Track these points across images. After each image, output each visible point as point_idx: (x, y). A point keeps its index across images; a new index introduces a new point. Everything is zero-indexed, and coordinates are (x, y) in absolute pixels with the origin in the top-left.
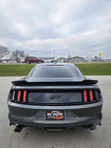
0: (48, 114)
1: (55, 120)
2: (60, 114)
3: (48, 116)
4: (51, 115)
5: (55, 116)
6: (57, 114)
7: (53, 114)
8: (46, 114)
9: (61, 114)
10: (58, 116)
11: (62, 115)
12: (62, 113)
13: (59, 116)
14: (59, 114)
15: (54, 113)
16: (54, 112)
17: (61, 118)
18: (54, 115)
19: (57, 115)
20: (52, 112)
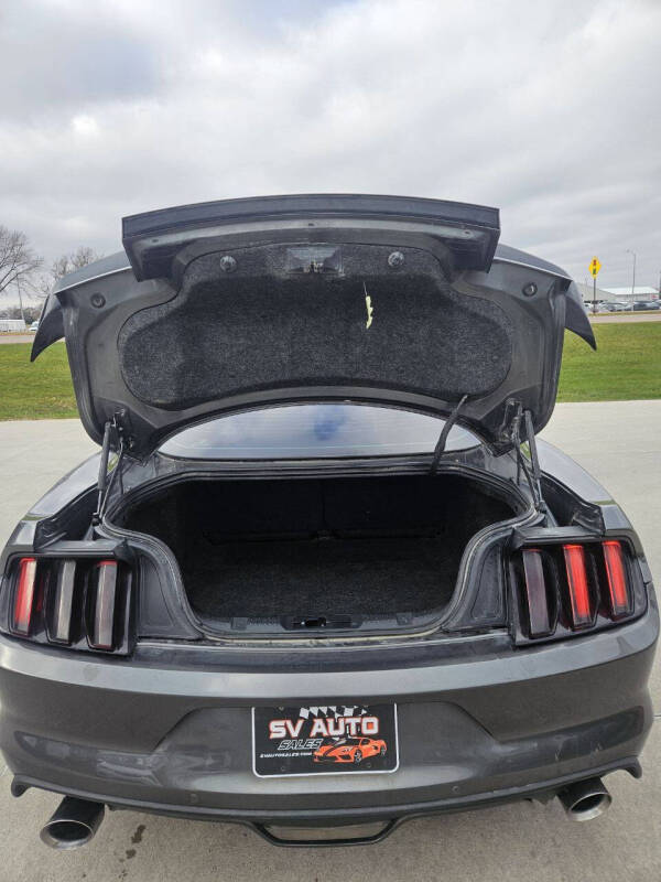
0: (273, 725)
1: (327, 764)
2: (359, 725)
3: (278, 741)
4: (295, 734)
5: (328, 740)
6: (336, 727)
7: (309, 724)
8: (263, 730)
9: (371, 725)
10: (345, 735)
11: (375, 730)
12: (375, 720)
13: (350, 742)
14: (353, 721)
15: (318, 722)
16: (321, 715)
17: (370, 750)
18: (319, 735)
19: (341, 731)
20: (304, 713)
